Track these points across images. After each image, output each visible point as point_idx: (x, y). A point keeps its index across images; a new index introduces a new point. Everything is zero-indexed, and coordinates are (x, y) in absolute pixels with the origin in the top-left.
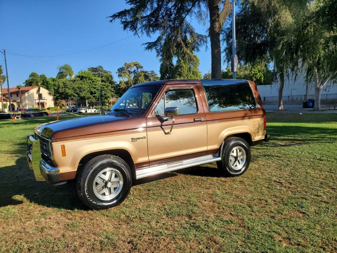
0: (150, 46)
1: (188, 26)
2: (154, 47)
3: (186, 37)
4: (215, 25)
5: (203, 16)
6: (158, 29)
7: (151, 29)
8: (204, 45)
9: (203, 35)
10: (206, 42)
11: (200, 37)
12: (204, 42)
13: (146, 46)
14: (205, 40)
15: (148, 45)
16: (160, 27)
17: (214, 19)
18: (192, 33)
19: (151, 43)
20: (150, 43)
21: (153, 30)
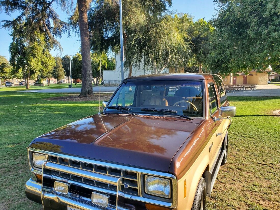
0: (8, 24)
1: (51, 12)
2: (12, 26)
3: (49, 21)
4: (84, 15)
5: (66, 5)
6: (16, 8)
7: (10, 6)
8: (66, 32)
9: (66, 22)
10: (69, 30)
11: (62, 23)
12: (66, 29)
13: (3, 23)
14: (67, 27)
15: (5, 22)
16: (19, 7)
17: (83, 10)
18: (55, 19)
19: (9, 21)
20: (7, 21)
21: (12, 9)
